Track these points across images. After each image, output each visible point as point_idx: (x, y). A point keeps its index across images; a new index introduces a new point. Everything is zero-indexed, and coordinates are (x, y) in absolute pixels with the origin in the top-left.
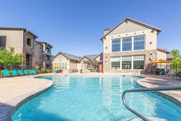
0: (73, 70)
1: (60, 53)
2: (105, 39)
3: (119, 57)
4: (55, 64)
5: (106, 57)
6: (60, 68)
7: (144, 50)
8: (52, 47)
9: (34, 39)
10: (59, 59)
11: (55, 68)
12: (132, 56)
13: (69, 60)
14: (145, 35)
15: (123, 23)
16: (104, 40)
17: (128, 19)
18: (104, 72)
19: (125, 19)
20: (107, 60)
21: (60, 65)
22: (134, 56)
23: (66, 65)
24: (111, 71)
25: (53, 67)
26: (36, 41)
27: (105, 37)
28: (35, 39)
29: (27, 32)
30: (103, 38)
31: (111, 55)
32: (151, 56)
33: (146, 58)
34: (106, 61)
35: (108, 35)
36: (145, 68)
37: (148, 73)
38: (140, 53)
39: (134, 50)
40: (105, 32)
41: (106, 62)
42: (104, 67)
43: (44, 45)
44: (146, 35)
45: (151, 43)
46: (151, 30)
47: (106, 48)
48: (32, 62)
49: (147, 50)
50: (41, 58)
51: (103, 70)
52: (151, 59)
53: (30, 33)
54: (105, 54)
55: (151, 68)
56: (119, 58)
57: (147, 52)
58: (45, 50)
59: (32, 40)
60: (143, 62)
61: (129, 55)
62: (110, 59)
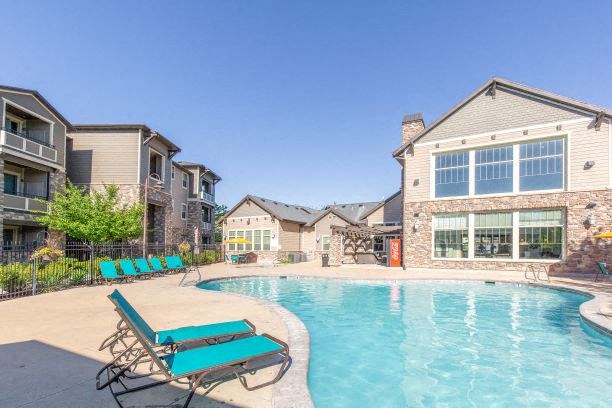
0: (289, 256)
1: (248, 200)
2: (411, 152)
3: (464, 214)
4: (232, 233)
5: (416, 215)
6: (249, 247)
7: (562, 190)
8: (219, 179)
9: (169, 157)
10: (245, 219)
11: (232, 247)
12: (516, 210)
13: (277, 221)
14: (566, 136)
15: (480, 97)
16: (407, 157)
17: (497, 83)
18: (406, 264)
19: (488, 84)
20: (418, 223)
21: (249, 238)
22: (523, 210)
23: (267, 238)
24: (433, 261)
25: (226, 243)
26: (174, 163)
27: (410, 147)
28: (173, 156)
29: (152, 135)
30: (402, 151)
31: (434, 208)
32: (592, 211)
33: (569, 218)
34: (416, 227)
35: (421, 140)
36: (565, 254)
37: (579, 271)
38: (545, 200)
39: (521, 189)
40: (405, 127)
41: (415, 230)
42: (407, 249)
43: (196, 173)
44: (569, 137)
45: (588, 166)
46: (589, 120)
47: (416, 183)
48: (162, 228)
49: (575, 189)
50: (187, 214)
51: (406, 257)
52: (592, 222)
53: (160, 139)
54: (413, 204)
55: (590, 256)
56: (464, 219)
57: (575, 198)
58: (200, 190)
59: (164, 158)
60: (558, 233)
61: (503, 207)
62: (430, 220)
